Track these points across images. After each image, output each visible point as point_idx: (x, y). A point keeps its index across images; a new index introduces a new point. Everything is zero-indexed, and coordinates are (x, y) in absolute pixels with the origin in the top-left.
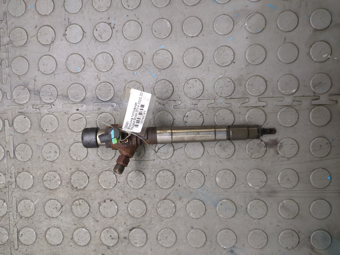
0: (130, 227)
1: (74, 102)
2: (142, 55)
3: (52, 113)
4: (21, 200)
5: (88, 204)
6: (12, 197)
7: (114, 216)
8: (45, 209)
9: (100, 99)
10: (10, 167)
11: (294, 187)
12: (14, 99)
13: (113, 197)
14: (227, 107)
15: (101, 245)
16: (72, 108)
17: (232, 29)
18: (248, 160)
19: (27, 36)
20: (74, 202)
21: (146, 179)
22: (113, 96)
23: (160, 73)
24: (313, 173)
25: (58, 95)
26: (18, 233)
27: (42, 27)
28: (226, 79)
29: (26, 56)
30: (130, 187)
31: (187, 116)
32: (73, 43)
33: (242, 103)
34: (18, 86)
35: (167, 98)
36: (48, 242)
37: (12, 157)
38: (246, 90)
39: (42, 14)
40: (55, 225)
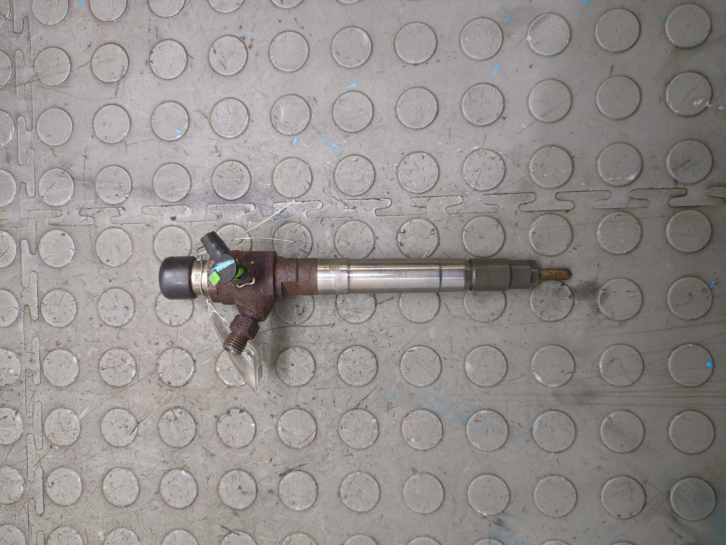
0: (281, 469)
1: (166, 202)
2: (309, 103)
3: (119, 225)
4: (52, 410)
5: (192, 419)
6: (33, 402)
7: (246, 444)
8: (102, 429)
9: (220, 195)
10: (30, 339)
11: (634, 383)
12: (41, 195)
13: (245, 404)
14: (489, 212)
15: (219, 507)
16: (162, 215)
17: (499, 47)
18: (535, 326)
19: (71, 65)
20: (163, 414)
21: (317, 365)
22: (247, 188)
23: (347, 140)
24: (673, 353)
25: (134, 187)
26: (45, 480)
27: (101, 46)
28: (486, 153)
29: (67, 106)
30: (283, 382)
31: (404, 232)
32: (166, 80)
33: (521, 204)
34: (50, 169)
35: (361, 193)
36: (106, 500)
37: (35, 319)
38: (530, 177)
39: (101, 19)
40: (123, 463)
